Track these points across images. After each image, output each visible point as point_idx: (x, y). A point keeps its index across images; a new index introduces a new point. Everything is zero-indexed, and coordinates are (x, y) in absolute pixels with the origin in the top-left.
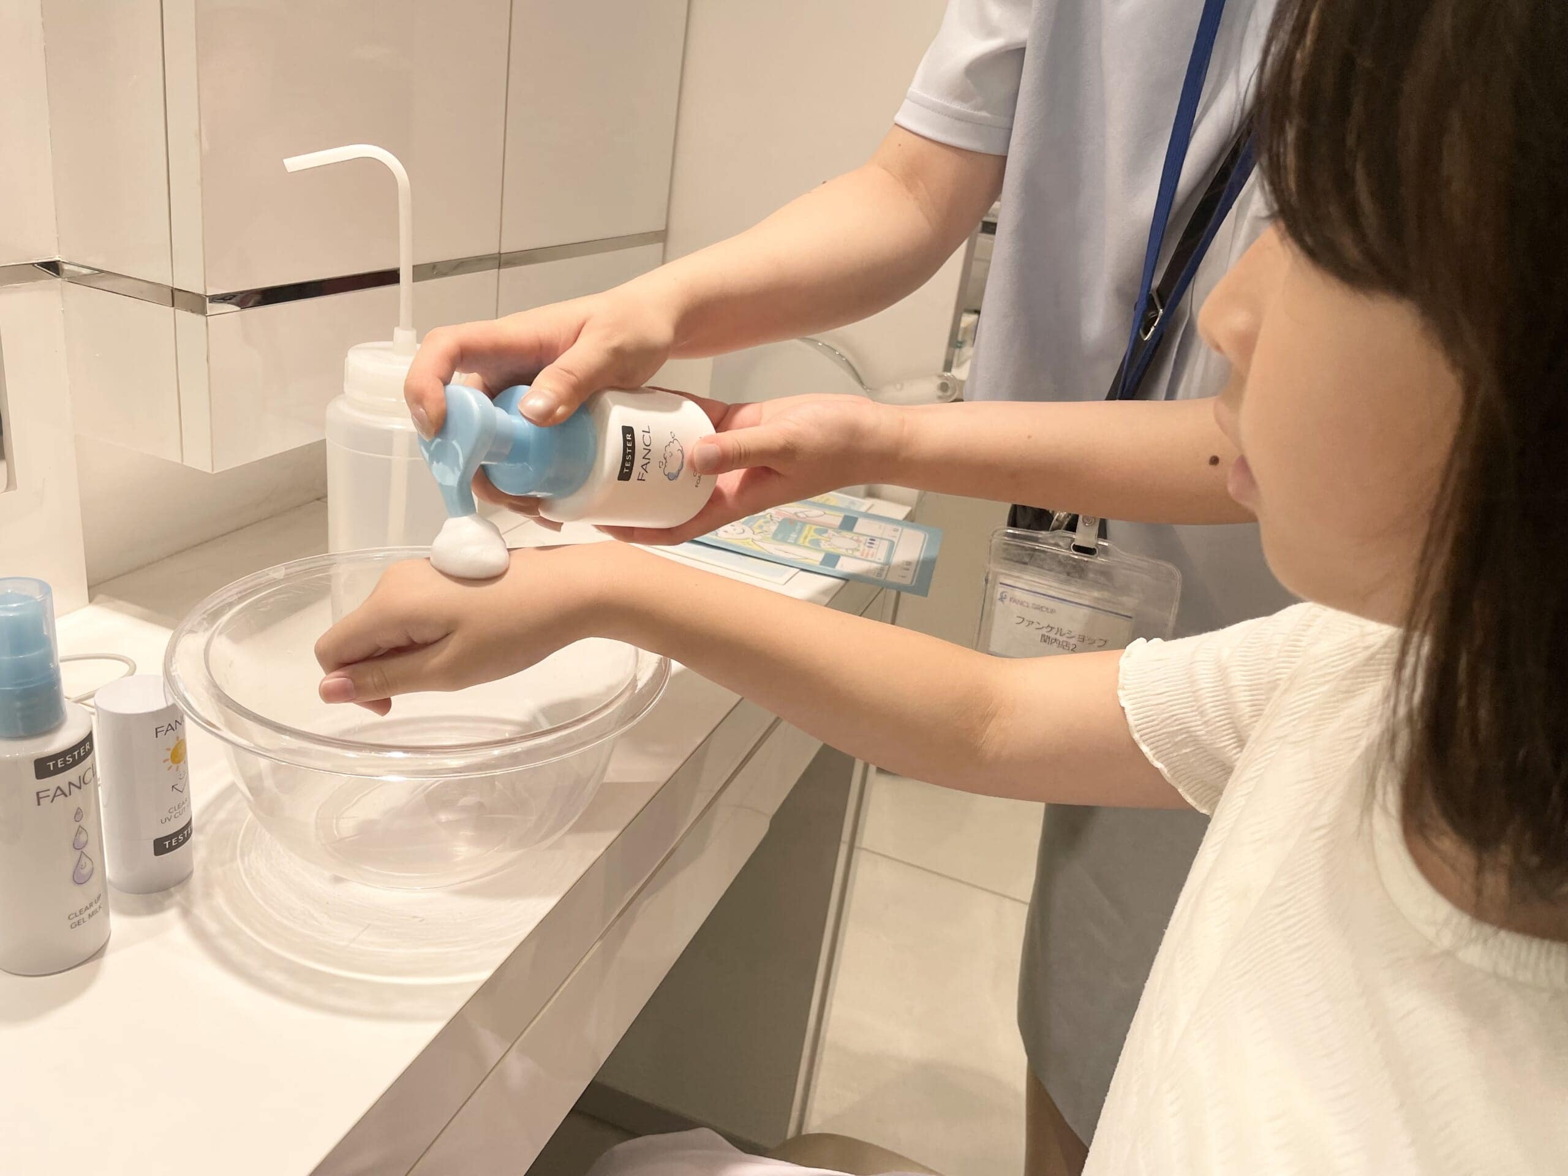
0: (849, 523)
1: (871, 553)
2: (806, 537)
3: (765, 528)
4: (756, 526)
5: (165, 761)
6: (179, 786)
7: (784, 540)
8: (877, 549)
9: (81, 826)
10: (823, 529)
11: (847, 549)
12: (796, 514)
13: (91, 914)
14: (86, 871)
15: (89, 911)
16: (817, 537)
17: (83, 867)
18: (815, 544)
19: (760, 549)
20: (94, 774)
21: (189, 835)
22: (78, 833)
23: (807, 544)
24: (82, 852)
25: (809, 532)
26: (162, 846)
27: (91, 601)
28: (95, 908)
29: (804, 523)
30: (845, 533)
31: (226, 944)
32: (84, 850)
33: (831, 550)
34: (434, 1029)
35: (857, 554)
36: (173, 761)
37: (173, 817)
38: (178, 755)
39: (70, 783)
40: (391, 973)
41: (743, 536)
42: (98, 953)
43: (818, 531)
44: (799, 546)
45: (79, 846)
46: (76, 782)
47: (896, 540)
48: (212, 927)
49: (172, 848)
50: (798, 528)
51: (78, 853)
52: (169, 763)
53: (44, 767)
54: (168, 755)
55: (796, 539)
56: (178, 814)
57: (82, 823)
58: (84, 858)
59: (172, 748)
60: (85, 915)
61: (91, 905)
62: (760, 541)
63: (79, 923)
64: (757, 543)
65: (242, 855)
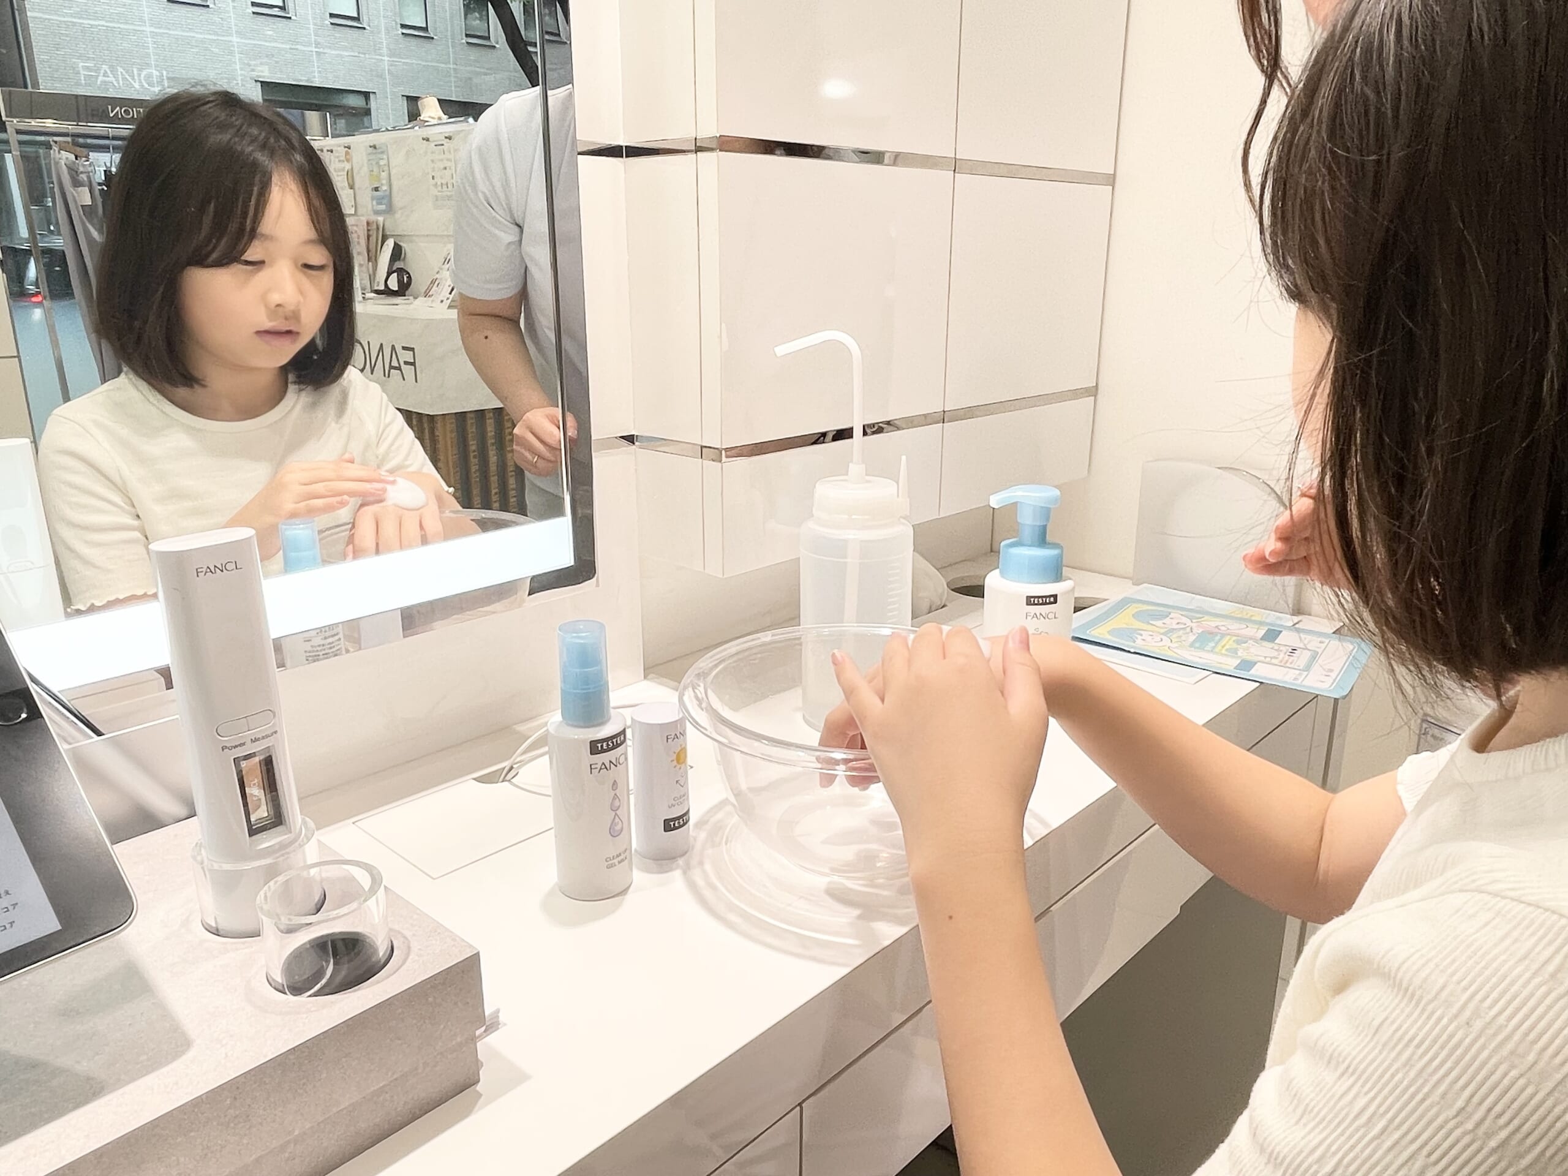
0: (1272, 635)
1: (1290, 661)
2: (1223, 647)
3: (1183, 638)
4: (1174, 636)
5: (672, 762)
6: (681, 783)
7: (1202, 648)
8: (1298, 657)
9: (616, 794)
10: (1242, 640)
11: (1265, 657)
12: (1217, 627)
13: (620, 862)
14: (618, 828)
15: (620, 858)
16: (1235, 646)
17: (616, 824)
18: (1234, 652)
19: (1175, 655)
20: (626, 759)
21: (687, 821)
22: (614, 799)
23: (1224, 651)
24: (616, 813)
25: (1229, 642)
26: (670, 825)
27: (645, 677)
28: (622, 857)
29: (1223, 635)
30: (1265, 643)
31: (708, 894)
32: (618, 812)
33: (1249, 658)
34: (845, 971)
35: (1274, 661)
36: (678, 762)
37: (677, 804)
38: (680, 757)
39: (610, 762)
40: (816, 931)
41: (1161, 644)
42: (624, 892)
43: (1238, 642)
44: (1217, 653)
45: (615, 809)
46: (614, 761)
47: (1320, 651)
48: (700, 882)
49: (675, 828)
50: (1218, 638)
51: (614, 813)
52: (675, 763)
53: (596, 747)
54: (675, 756)
55: (1214, 647)
56: (680, 803)
57: (618, 792)
58: (617, 818)
59: (677, 752)
60: (616, 861)
61: (620, 854)
62: (1176, 648)
63: (612, 865)
64: (1175, 650)
65: (726, 844)
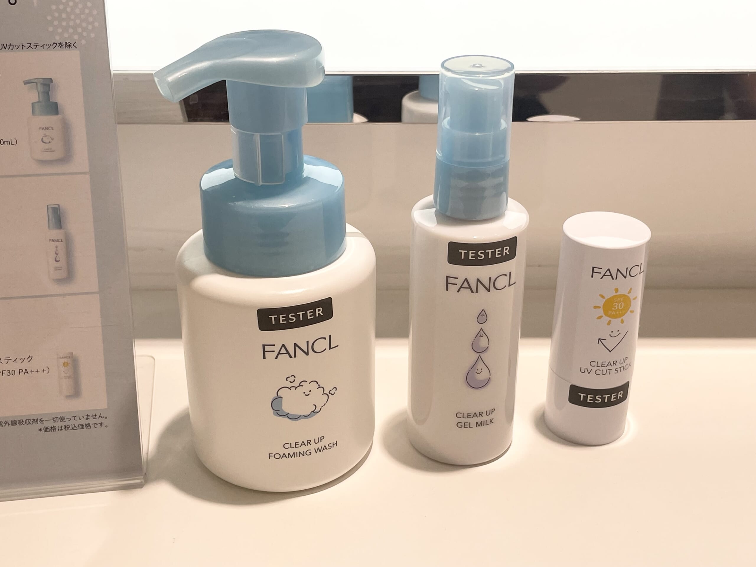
5: (595, 307)
6: (609, 344)
9: (482, 329)
13: (479, 423)
14: (481, 377)
15: (479, 419)
17: (478, 372)
22: (479, 335)
24: (480, 356)
28: (485, 419)
32: (483, 355)
36: (608, 313)
37: (593, 371)
38: (613, 309)
39: (478, 280)
45: (478, 349)
46: (486, 283)
51: (476, 356)
52: (601, 312)
54: (601, 302)
56: (600, 372)
57: (485, 327)
58: (480, 362)
59: (607, 297)
60: (473, 421)
61: (481, 414)
63: (465, 425)
